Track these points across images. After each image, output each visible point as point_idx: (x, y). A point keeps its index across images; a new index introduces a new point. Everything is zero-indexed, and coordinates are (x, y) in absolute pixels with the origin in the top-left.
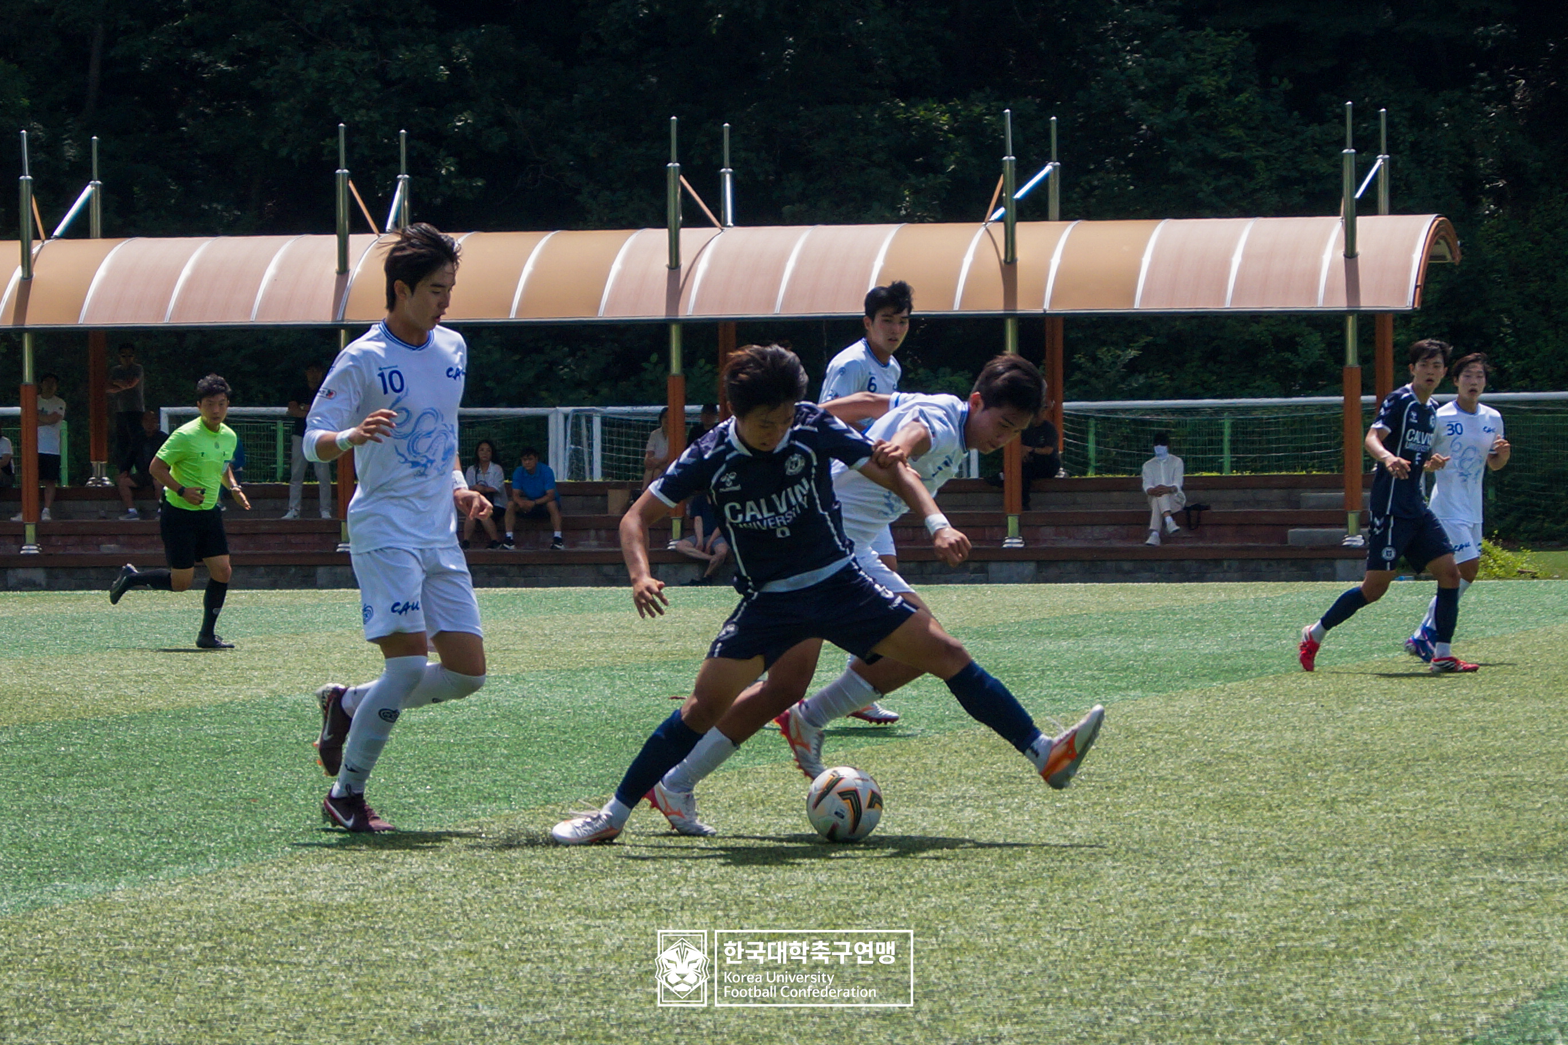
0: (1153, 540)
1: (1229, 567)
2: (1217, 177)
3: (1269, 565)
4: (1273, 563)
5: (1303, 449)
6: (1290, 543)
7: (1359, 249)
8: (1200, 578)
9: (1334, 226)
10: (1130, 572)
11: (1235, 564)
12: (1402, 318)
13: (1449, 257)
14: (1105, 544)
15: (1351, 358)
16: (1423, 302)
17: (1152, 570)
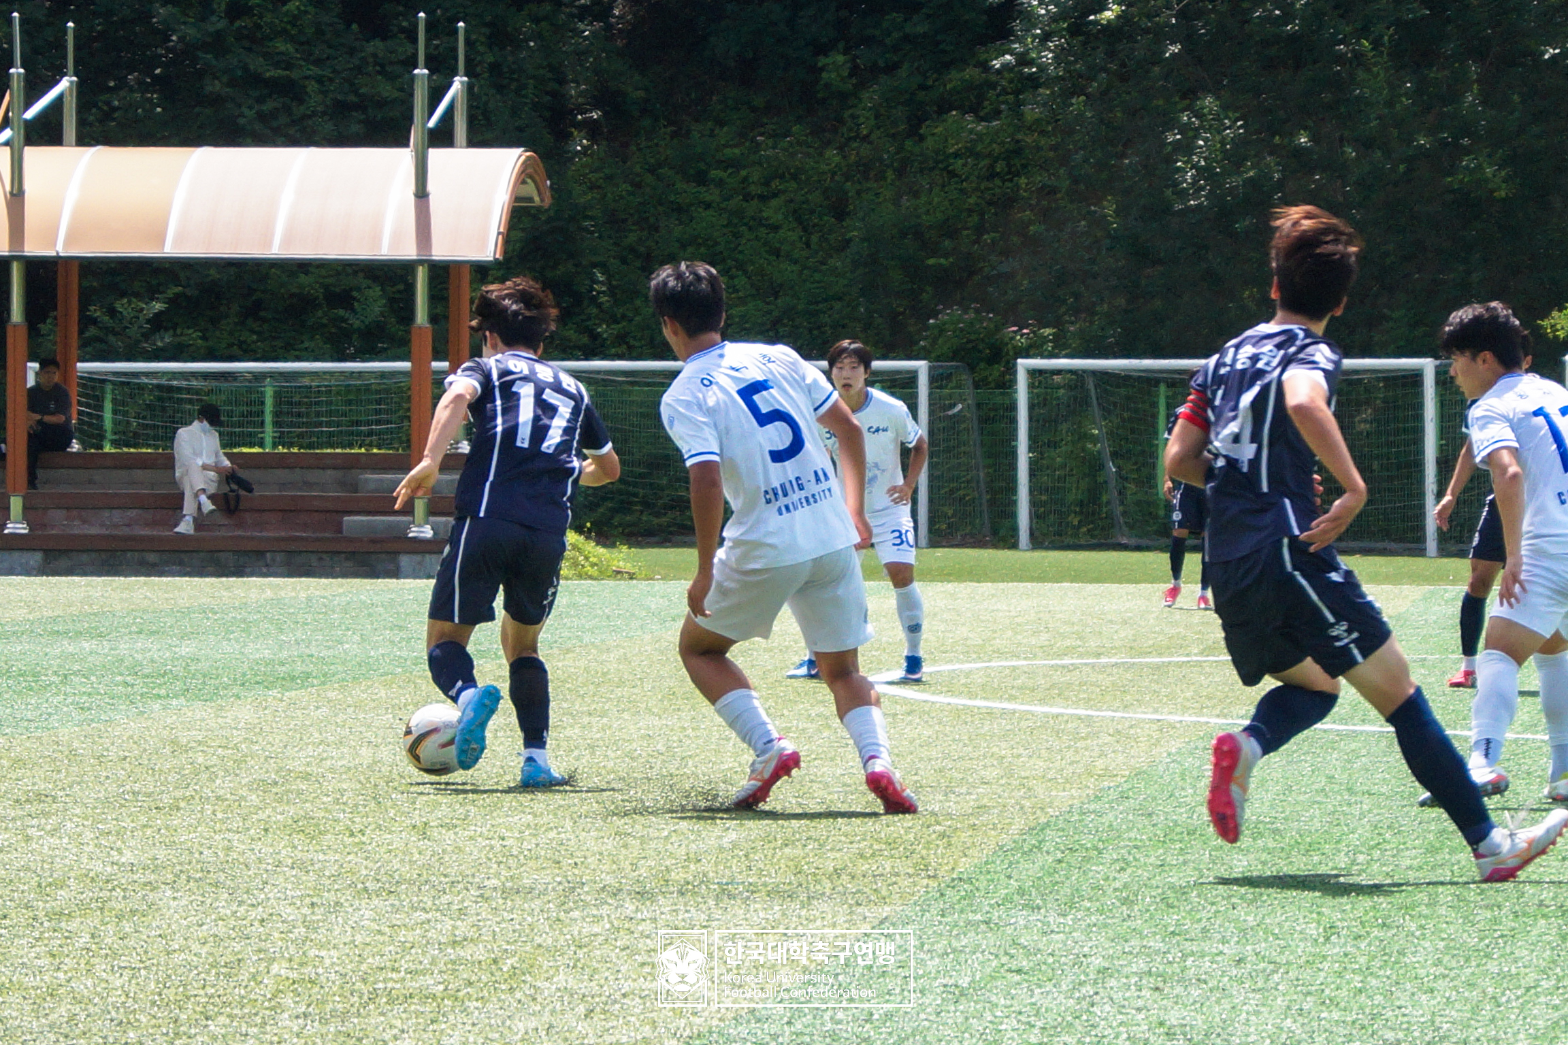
0: (185, 527)
1: (273, 560)
2: (260, 100)
3: (321, 559)
4: (324, 556)
5: (358, 423)
6: (345, 533)
7: (431, 187)
8: (239, 572)
9: (400, 160)
10: (154, 565)
11: (279, 557)
12: (481, 271)
13: (537, 199)
14: (126, 531)
15: (421, 315)
16: (505, 252)
17: (181, 563)
